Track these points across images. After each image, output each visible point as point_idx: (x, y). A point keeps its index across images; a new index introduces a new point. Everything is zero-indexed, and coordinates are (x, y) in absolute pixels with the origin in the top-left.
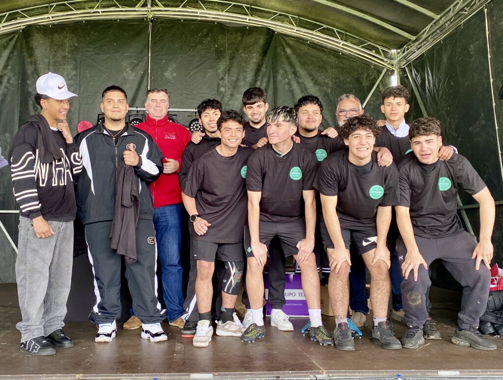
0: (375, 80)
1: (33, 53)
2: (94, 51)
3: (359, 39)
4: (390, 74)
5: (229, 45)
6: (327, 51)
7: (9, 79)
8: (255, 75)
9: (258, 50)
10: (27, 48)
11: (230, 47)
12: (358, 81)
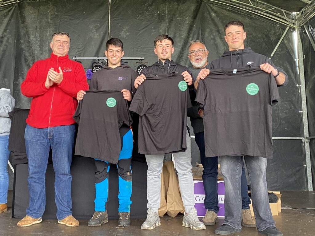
0: (280, 36)
1: (25, 20)
2: (69, 18)
3: (267, 5)
4: (292, 30)
5: (168, 11)
6: (242, 14)
7: (8, 39)
8: (188, 33)
9: (190, 14)
10: (21, 17)
11: (169, 13)
12: (267, 36)
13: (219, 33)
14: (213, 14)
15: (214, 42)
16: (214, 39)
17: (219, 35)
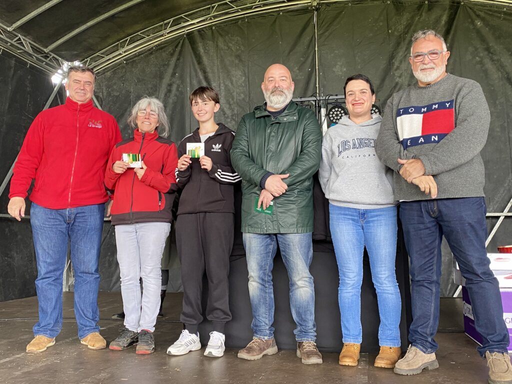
7: (178, 86)
13: (489, 52)
14: (479, 23)
15: (482, 67)
16: (481, 63)
17: (488, 55)
